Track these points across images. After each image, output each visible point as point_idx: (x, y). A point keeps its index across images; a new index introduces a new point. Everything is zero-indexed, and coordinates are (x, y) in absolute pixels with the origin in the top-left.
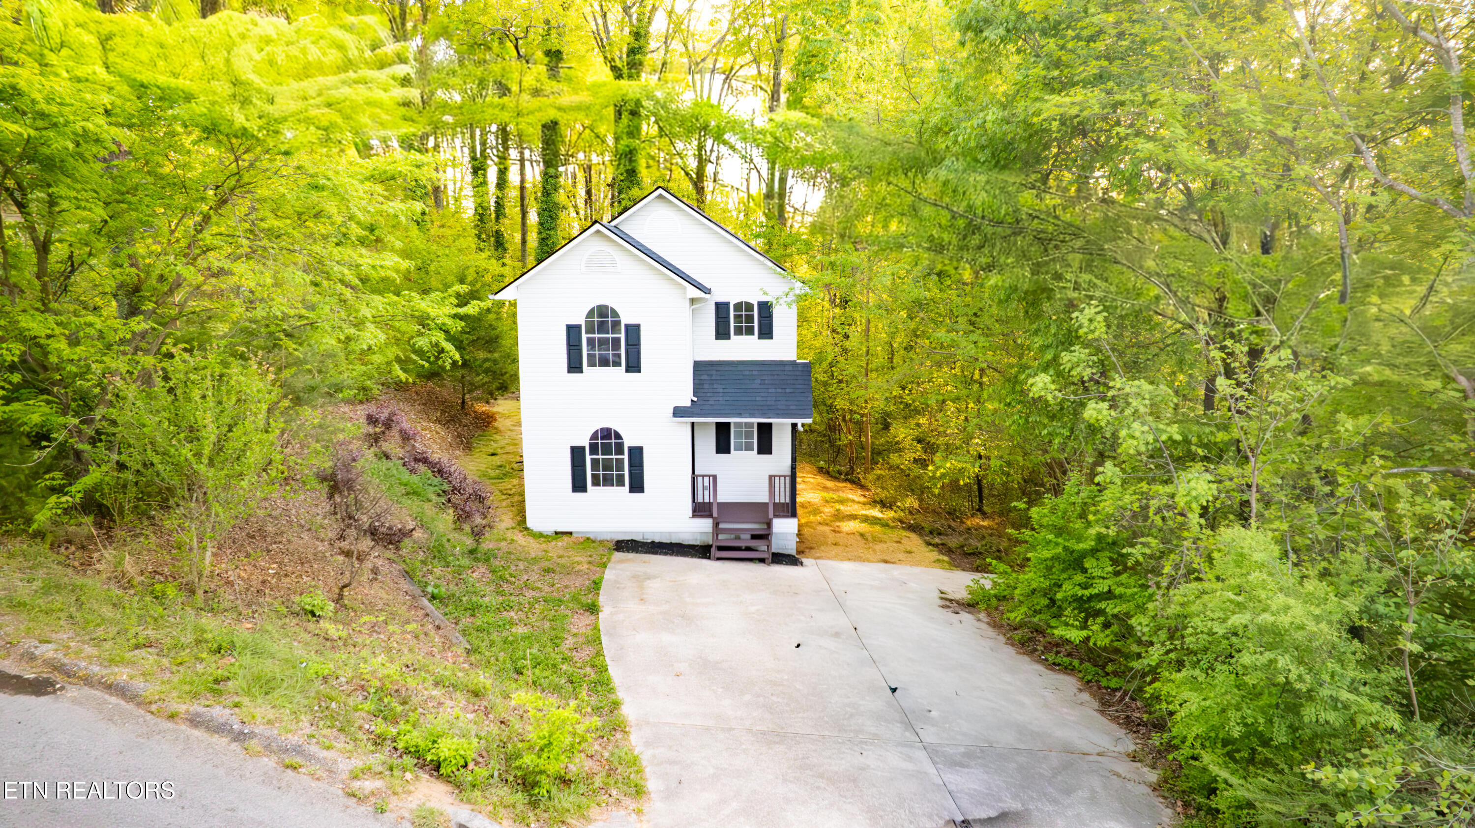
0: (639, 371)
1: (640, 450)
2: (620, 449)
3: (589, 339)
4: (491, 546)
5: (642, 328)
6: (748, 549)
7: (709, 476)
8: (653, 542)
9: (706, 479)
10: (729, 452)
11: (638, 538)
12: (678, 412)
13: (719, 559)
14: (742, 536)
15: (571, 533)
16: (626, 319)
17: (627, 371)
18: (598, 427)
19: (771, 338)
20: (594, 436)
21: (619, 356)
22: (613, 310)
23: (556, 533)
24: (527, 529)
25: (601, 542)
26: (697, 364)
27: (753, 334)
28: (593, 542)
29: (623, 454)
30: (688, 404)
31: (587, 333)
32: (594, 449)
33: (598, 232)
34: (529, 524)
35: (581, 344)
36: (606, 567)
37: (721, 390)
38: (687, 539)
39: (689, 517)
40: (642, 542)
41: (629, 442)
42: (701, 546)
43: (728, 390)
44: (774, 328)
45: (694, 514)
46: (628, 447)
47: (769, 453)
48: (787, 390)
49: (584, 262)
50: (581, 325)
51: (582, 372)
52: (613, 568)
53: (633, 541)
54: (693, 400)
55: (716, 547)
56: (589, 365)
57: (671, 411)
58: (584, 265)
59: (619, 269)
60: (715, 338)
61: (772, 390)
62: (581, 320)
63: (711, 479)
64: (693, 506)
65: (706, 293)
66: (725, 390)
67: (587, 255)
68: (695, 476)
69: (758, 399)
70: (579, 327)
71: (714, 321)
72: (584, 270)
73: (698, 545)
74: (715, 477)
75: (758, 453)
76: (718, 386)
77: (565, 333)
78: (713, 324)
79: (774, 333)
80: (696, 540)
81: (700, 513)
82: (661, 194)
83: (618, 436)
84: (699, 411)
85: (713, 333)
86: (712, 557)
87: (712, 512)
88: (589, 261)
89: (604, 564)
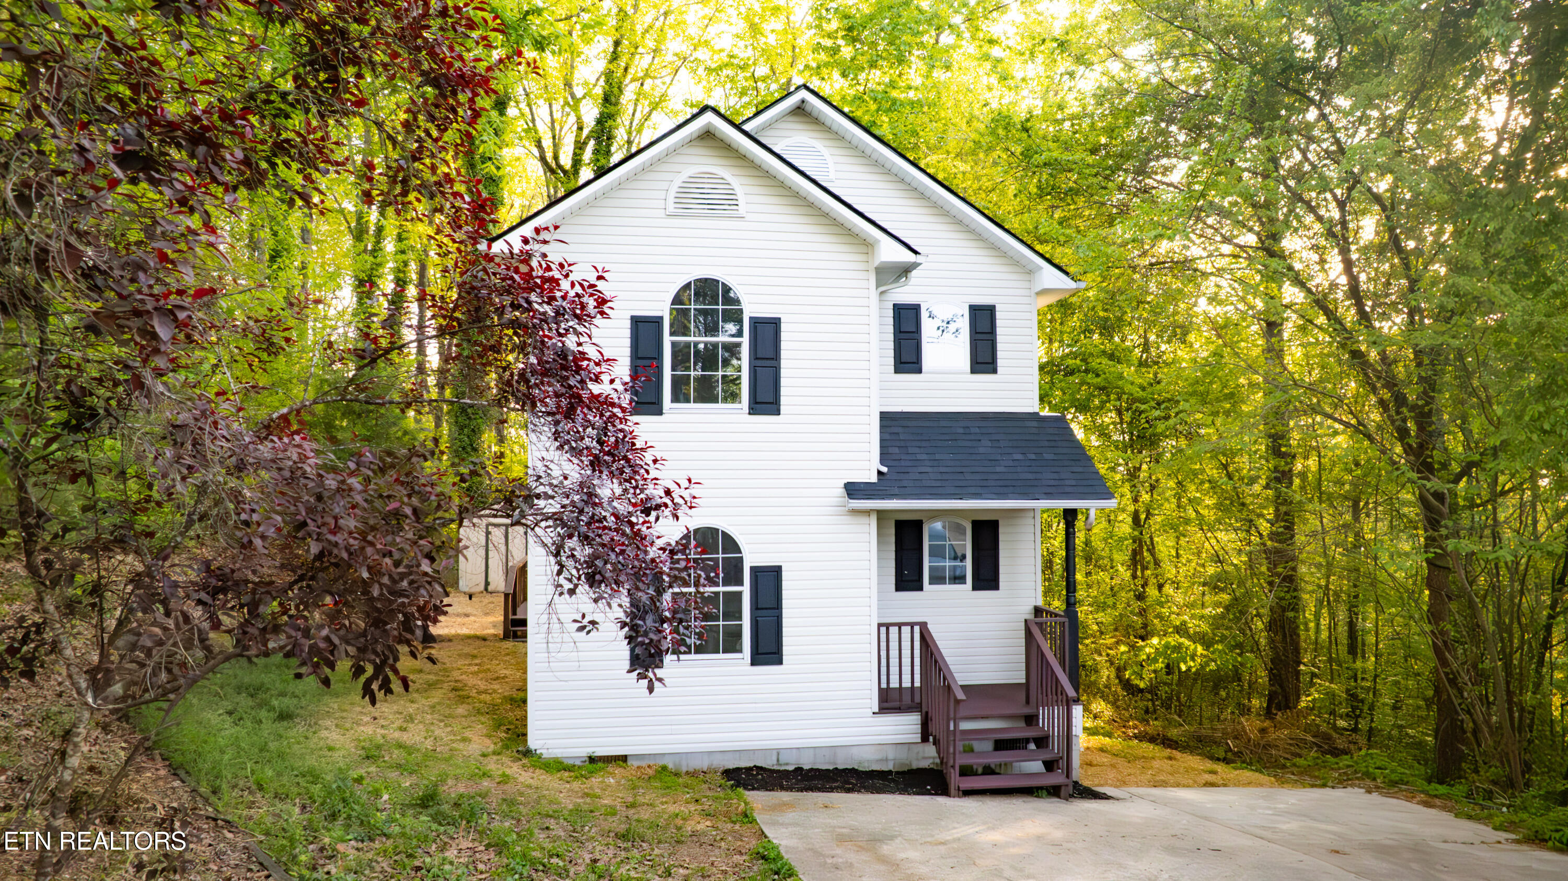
0: (777, 412)
1: (776, 572)
2: (734, 572)
3: (676, 347)
4: (462, 789)
5: (782, 327)
6: (988, 771)
7: (912, 625)
8: (799, 770)
9: (906, 630)
10: (920, 588)
11: (769, 762)
12: (853, 490)
14: (978, 746)
15: (624, 758)
16: (753, 307)
17: (753, 411)
18: (691, 527)
19: (995, 372)
21: (736, 380)
22: (727, 289)
23: (592, 760)
24: (528, 753)
25: (693, 774)
26: (885, 417)
28: (677, 774)
29: (740, 582)
30: (874, 478)
31: (673, 333)
33: (708, 135)
34: (534, 742)
35: (659, 356)
36: (753, 821)
37: (924, 457)
38: (868, 760)
39: (877, 710)
40: (778, 771)
41: (752, 558)
42: (897, 773)
43: (937, 457)
44: (1000, 354)
45: (886, 705)
46: (752, 568)
47: (996, 587)
48: (1046, 456)
49: (672, 194)
50: (661, 318)
51: (660, 412)
52: (774, 824)
53: (760, 769)
54: (880, 473)
55: (953, 767)
56: (676, 399)
57: (842, 491)
58: (671, 200)
59: (742, 209)
60: (897, 371)
61: (1019, 457)
62: (662, 308)
63: (917, 629)
64: (880, 689)
65: (916, 252)
66: (932, 457)
67: (678, 182)
68: (880, 625)
69: (998, 469)
70: (658, 321)
71: (891, 337)
72: (671, 208)
73: (890, 772)
74: (923, 626)
75: (975, 588)
76: (917, 450)
77: (627, 333)
78: (891, 345)
79: (1000, 362)
80: (887, 760)
81: (897, 704)
82: (803, 101)
83: (731, 544)
84: (896, 491)
85: (891, 361)
86: (953, 791)
87: (917, 699)
88: (683, 192)
89: (746, 816)
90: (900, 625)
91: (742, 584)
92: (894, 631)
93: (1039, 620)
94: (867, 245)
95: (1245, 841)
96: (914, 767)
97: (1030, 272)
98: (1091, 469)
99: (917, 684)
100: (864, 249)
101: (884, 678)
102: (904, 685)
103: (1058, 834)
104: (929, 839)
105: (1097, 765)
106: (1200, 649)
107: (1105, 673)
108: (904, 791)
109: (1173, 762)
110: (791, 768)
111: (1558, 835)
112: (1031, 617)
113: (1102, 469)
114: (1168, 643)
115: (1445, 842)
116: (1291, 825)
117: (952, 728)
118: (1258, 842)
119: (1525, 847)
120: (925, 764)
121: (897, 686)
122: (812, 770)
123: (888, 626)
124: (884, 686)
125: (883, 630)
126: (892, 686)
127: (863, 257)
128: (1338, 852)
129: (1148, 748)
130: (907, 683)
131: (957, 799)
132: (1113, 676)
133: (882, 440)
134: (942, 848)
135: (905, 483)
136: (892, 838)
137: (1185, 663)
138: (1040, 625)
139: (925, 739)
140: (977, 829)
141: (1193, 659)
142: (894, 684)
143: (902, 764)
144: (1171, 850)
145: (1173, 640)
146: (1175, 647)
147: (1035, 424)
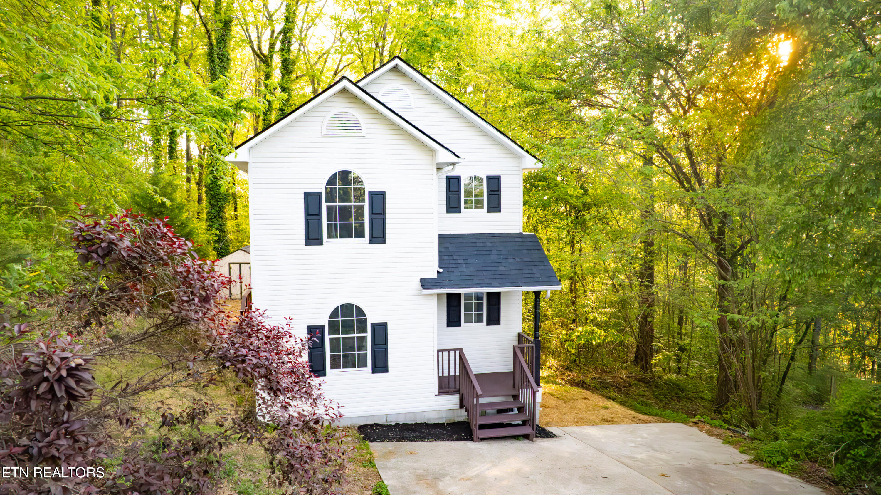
0: (384, 242)
1: (384, 326)
2: (362, 325)
3: (329, 208)
5: (387, 196)
7: (455, 350)
8: (397, 424)
9: (452, 353)
10: (460, 325)
11: (382, 420)
12: (426, 283)
13: (482, 440)
16: (370, 186)
17: (371, 242)
18: (339, 304)
19: (500, 211)
20: (335, 313)
21: (362, 225)
22: (357, 177)
25: (343, 429)
26: (442, 238)
27: (482, 207)
29: (365, 331)
30: (435, 276)
31: (327, 201)
32: (334, 327)
33: (344, 91)
35: (320, 214)
36: (374, 466)
37: (462, 261)
38: (433, 418)
39: (437, 393)
40: (387, 426)
41: (372, 319)
42: (447, 424)
43: (469, 261)
44: (502, 202)
45: (441, 391)
46: (372, 324)
47: (499, 324)
48: (526, 260)
49: (325, 124)
50: (321, 193)
51: (321, 244)
52: (385, 468)
53: (377, 425)
54: (438, 272)
55: (475, 425)
56: (329, 236)
57: (419, 283)
58: (325, 127)
59: (364, 132)
60: (448, 212)
61: (511, 260)
62: (320, 187)
63: (458, 352)
64: (439, 377)
65: (458, 157)
66: (466, 261)
67: (328, 118)
68: (439, 351)
69: (501, 268)
70: (319, 194)
71: (445, 194)
72: (325, 132)
73: (444, 424)
74: (461, 350)
75: (488, 324)
76: (458, 257)
77: (303, 201)
78: (445, 198)
79: (502, 206)
80: (442, 418)
81: (447, 390)
82: (397, 65)
83: (361, 312)
84: (447, 282)
85: (445, 207)
86: (475, 438)
87: (458, 387)
88: (331, 123)
89: (371, 463)
90: (449, 351)
91: (367, 333)
92: (446, 354)
93: (521, 345)
94: (432, 151)
95: (618, 469)
96: (456, 421)
97: (519, 157)
98: (549, 267)
99: (458, 373)
100: (430, 153)
101: (440, 371)
102: (451, 374)
103: (527, 469)
104: (463, 476)
105: (549, 407)
106: (603, 333)
107: (554, 342)
108: (450, 438)
109: (587, 401)
110: (393, 424)
111: (769, 459)
112: (516, 343)
113: (554, 265)
114: (587, 330)
115: (716, 464)
116: (642, 455)
117: (475, 403)
118: (627, 470)
119: (753, 466)
120: (462, 419)
121: (447, 375)
122: (403, 424)
123: (442, 351)
124: (441, 375)
125: (440, 353)
126: (445, 375)
127: (429, 157)
128: (663, 475)
129: (575, 391)
130: (452, 374)
131: (477, 443)
132: (558, 343)
133: (440, 252)
134: (469, 483)
135: (452, 278)
136: (444, 476)
137: (595, 340)
138: (521, 349)
139: (462, 406)
140: (487, 466)
141: (599, 339)
142: (446, 374)
143: (449, 420)
144: (584, 479)
145: (589, 328)
146: (590, 332)
147: (520, 240)
